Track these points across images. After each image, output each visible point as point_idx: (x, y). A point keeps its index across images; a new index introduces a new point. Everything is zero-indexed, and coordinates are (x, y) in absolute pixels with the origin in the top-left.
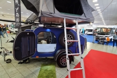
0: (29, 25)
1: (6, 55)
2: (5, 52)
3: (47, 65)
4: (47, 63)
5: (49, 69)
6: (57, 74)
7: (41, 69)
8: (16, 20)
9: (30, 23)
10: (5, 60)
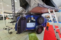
0: (18, 15)
1: (9, 30)
2: (9, 28)
3: (31, 33)
4: (30, 32)
5: (33, 36)
6: (38, 38)
7: (29, 36)
8: (13, 12)
9: (19, 14)
10: (9, 33)
